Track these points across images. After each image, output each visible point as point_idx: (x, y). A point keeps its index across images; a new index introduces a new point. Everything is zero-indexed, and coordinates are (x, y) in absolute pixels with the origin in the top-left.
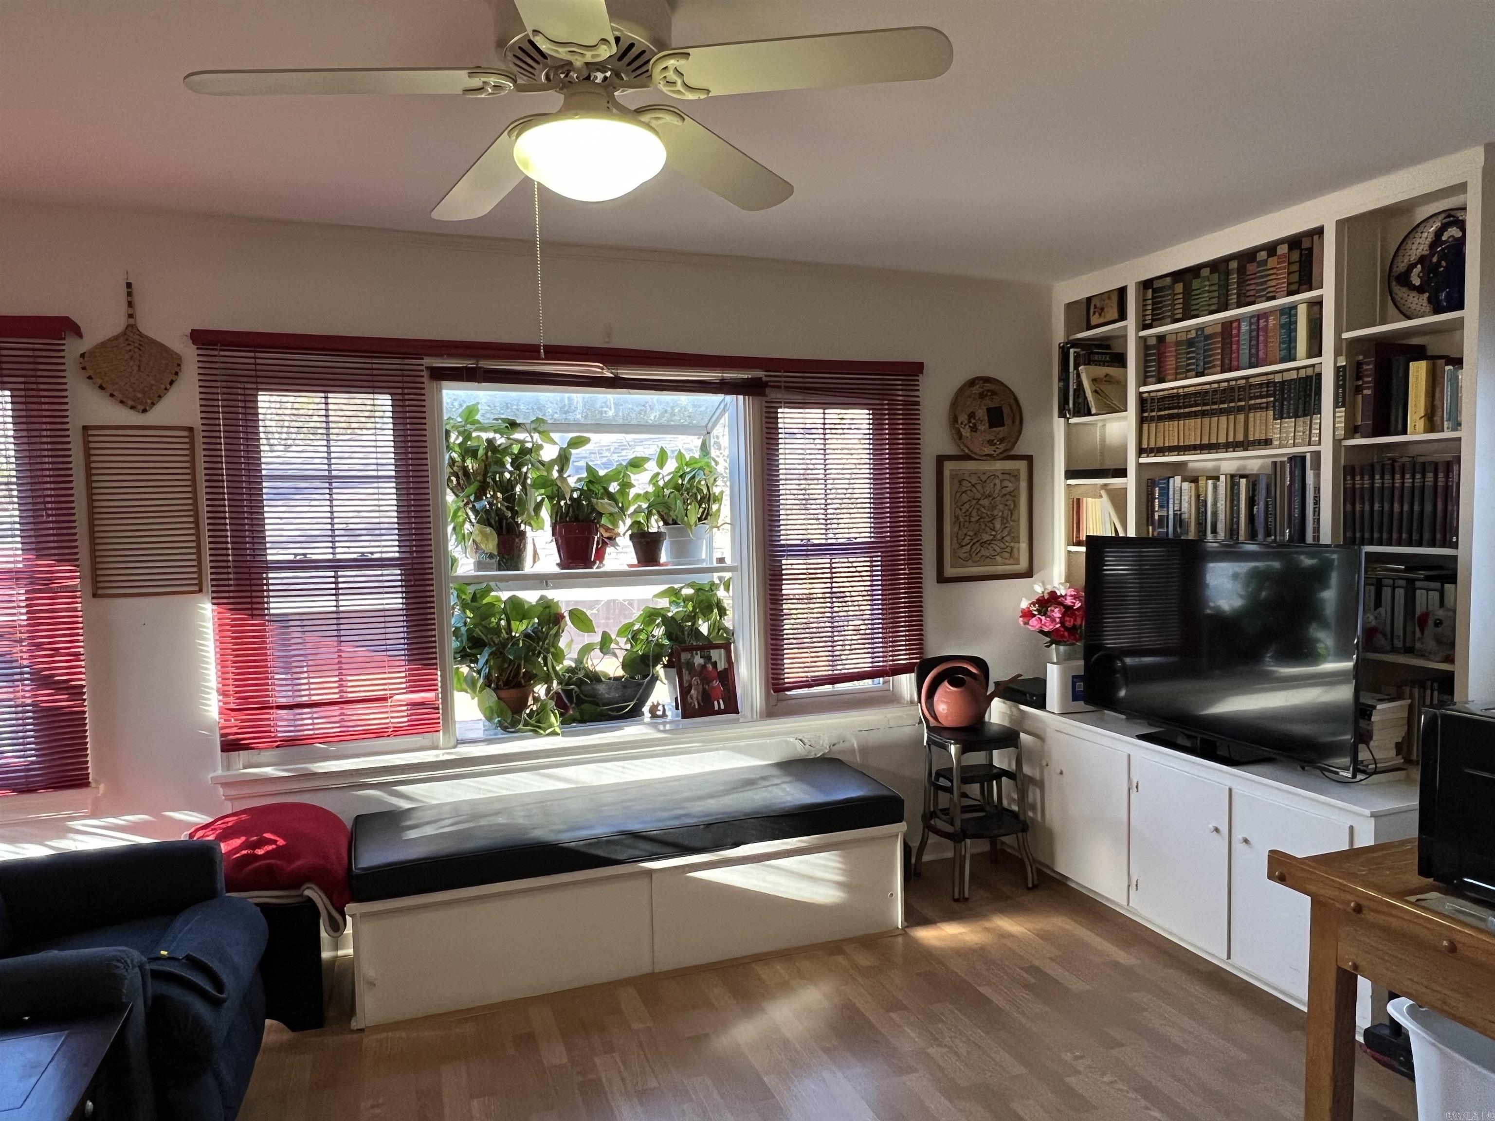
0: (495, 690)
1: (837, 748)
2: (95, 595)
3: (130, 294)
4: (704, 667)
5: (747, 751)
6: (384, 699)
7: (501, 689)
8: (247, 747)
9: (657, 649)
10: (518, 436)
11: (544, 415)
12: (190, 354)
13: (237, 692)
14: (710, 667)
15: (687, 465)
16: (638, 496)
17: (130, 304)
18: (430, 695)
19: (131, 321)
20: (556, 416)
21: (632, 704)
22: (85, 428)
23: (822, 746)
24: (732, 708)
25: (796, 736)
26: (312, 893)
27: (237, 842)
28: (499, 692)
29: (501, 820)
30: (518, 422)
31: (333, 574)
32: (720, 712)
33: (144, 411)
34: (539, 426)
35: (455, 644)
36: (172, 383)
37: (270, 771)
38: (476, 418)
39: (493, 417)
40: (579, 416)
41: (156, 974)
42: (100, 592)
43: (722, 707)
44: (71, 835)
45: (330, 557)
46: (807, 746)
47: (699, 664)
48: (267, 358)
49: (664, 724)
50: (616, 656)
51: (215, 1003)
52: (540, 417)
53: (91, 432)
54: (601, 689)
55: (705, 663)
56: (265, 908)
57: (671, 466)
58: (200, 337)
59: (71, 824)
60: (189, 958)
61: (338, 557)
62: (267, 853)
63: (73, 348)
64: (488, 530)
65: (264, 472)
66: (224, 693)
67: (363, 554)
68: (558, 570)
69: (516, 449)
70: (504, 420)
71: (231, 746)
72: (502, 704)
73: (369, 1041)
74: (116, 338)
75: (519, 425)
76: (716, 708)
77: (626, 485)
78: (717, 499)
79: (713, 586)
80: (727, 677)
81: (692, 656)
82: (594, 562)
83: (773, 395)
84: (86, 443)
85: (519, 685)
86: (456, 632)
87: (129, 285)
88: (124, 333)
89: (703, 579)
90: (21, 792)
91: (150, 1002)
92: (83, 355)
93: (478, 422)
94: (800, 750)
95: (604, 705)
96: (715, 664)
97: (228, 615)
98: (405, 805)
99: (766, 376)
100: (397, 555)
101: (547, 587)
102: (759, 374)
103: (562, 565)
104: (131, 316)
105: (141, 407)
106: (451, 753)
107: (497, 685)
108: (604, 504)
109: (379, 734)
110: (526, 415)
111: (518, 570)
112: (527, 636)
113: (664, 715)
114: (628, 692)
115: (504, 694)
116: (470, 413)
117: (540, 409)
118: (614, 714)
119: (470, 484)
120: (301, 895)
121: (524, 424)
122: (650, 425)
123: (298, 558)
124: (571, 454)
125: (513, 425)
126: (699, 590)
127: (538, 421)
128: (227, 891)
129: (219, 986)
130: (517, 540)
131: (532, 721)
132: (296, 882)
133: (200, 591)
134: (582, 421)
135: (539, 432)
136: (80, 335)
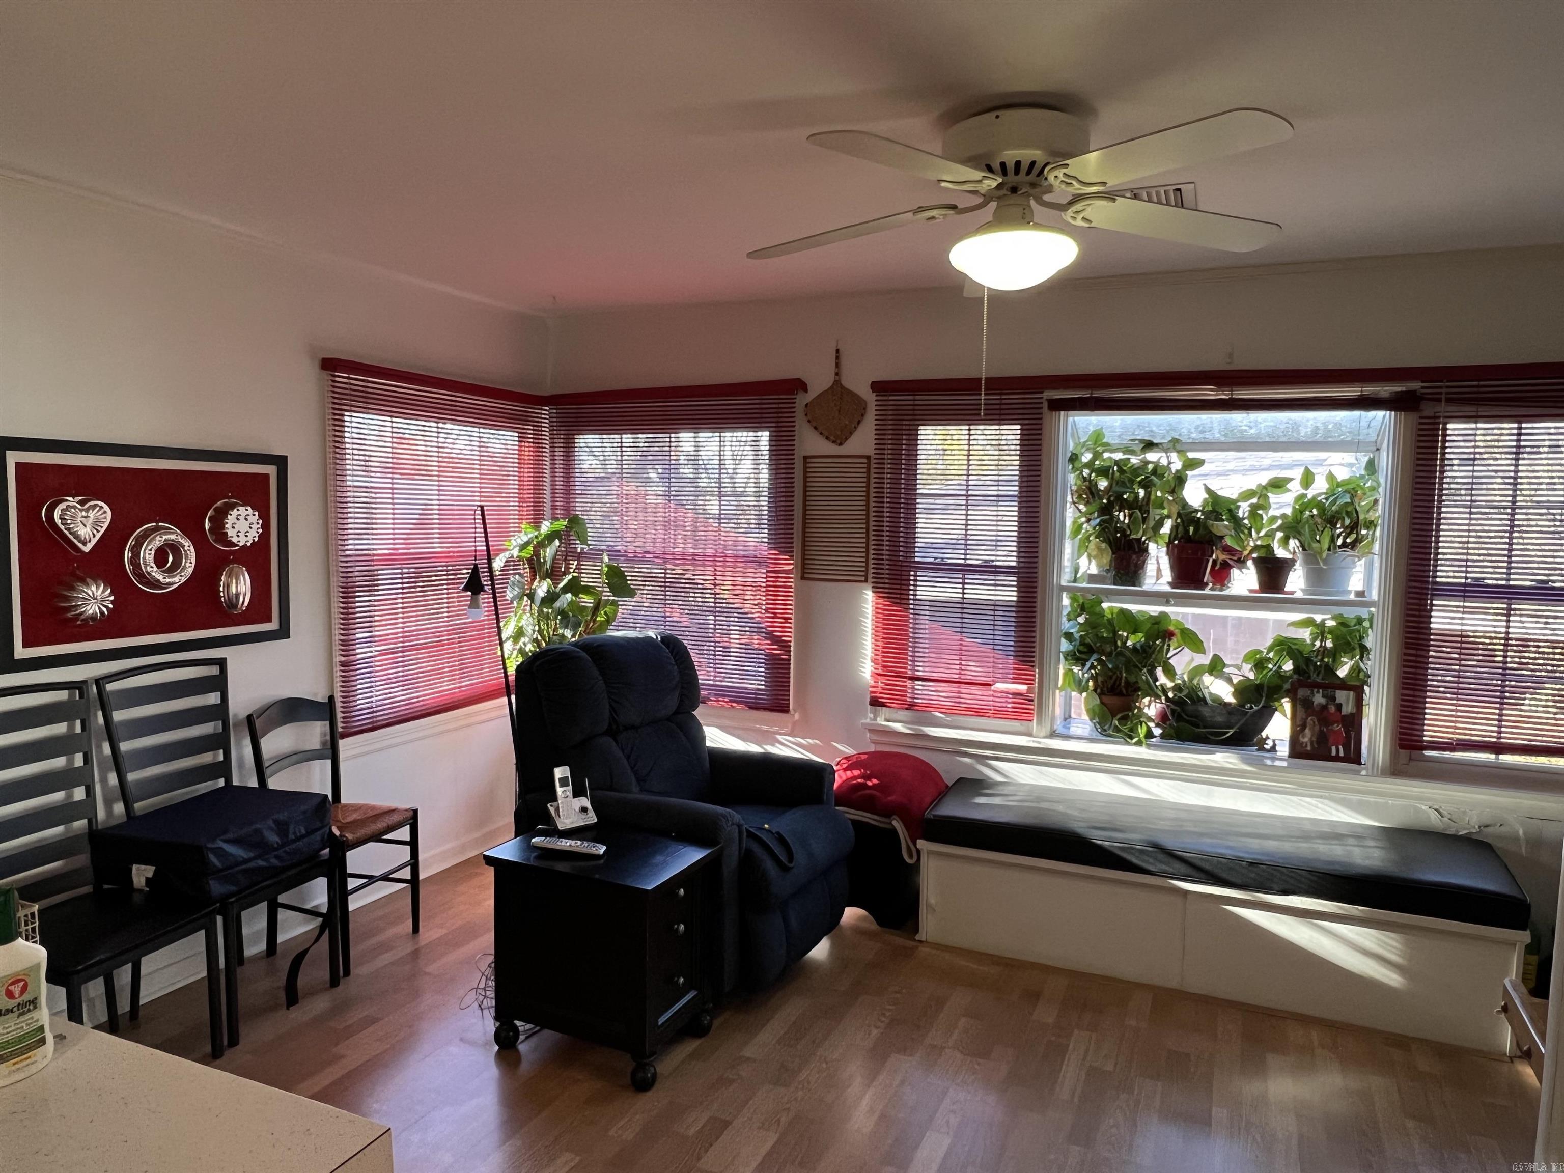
0: (1099, 695)
1: (1490, 830)
2: (803, 578)
3: (837, 358)
4: (1324, 708)
5: (1358, 808)
6: (990, 685)
7: (1104, 694)
8: (883, 705)
9: (1276, 681)
10: (1152, 456)
11: (1180, 435)
12: (870, 398)
13: (884, 661)
14: (1332, 709)
15: (1339, 485)
16: (1274, 519)
17: (837, 365)
18: (1023, 688)
19: (837, 378)
20: (1194, 435)
21: (1231, 731)
22: (805, 458)
23: (1469, 823)
24: (1353, 757)
25: (1430, 803)
26: (897, 824)
27: (856, 773)
28: (1104, 697)
29: (1060, 808)
30: (1155, 441)
31: (961, 576)
32: (1337, 759)
33: (841, 444)
34: (1175, 445)
35: (1065, 645)
36: (859, 422)
37: (899, 727)
38: (1104, 441)
39: (1129, 438)
40: (1217, 435)
41: (750, 835)
42: (806, 576)
43: (1341, 754)
44: (777, 745)
45: (962, 562)
46: (1446, 819)
47: (1319, 704)
48: (923, 399)
49: (1274, 759)
50: (1229, 680)
51: (785, 869)
52: (1177, 437)
53: (808, 460)
54: (1206, 712)
55: (1327, 704)
56: (854, 822)
57: (1320, 486)
58: (879, 387)
59: (779, 737)
60: (778, 833)
61: (968, 562)
62: (874, 785)
63: (802, 400)
64: (1104, 545)
65: (918, 491)
66: (874, 661)
67: (986, 561)
68: (1168, 589)
69: (1150, 467)
70: (1141, 441)
71: (875, 703)
72: (1105, 708)
73: (924, 950)
74: (827, 391)
75: (1157, 445)
76: (1334, 753)
77: (1263, 505)
78: (1370, 525)
79: (1360, 621)
80: (1354, 722)
81: (1312, 693)
82: (1207, 584)
83: (1428, 409)
84: (805, 468)
85: (1120, 694)
86: (1068, 636)
87: (838, 351)
88: (832, 387)
89: (1350, 613)
90: (751, 708)
91: (743, 851)
92: (806, 405)
93: (1108, 444)
94: (1434, 821)
95: (1205, 727)
96: (1339, 707)
97: (881, 601)
98: (999, 778)
99: (1423, 388)
100: (1014, 564)
101: (1167, 603)
102: (1415, 385)
103: (1173, 585)
104: (837, 374)
105: (839, 442)
106: (1039, 743)
107: (1102, 690)
108: (1222, 527)
109: (978, 713)
110: (1163, 438)
111: (1134, 586)
112: (1134, 648)
113: (1273, 749)
114: (1234, 719)
115: (1107, 699)
116: (1098, 437)
117: (1174, 430)
118: (1212, 738)
119: (1094, 501)
120: (890, 823)
121: (1161, 444)
122: (1303, 442)
123: (937, 561)
124: (1187, 475)
125: (1149, 445)
126: (1343, 624)
127: (1175, 441)
128: (837, 805)
129: (791, 857)
130: (1134, 557)
131: (1126, 729)
132: (887, 812)
133: (866, 581)
134: (1223, 439)
135: (1178, 452)
136: (806, 391)
